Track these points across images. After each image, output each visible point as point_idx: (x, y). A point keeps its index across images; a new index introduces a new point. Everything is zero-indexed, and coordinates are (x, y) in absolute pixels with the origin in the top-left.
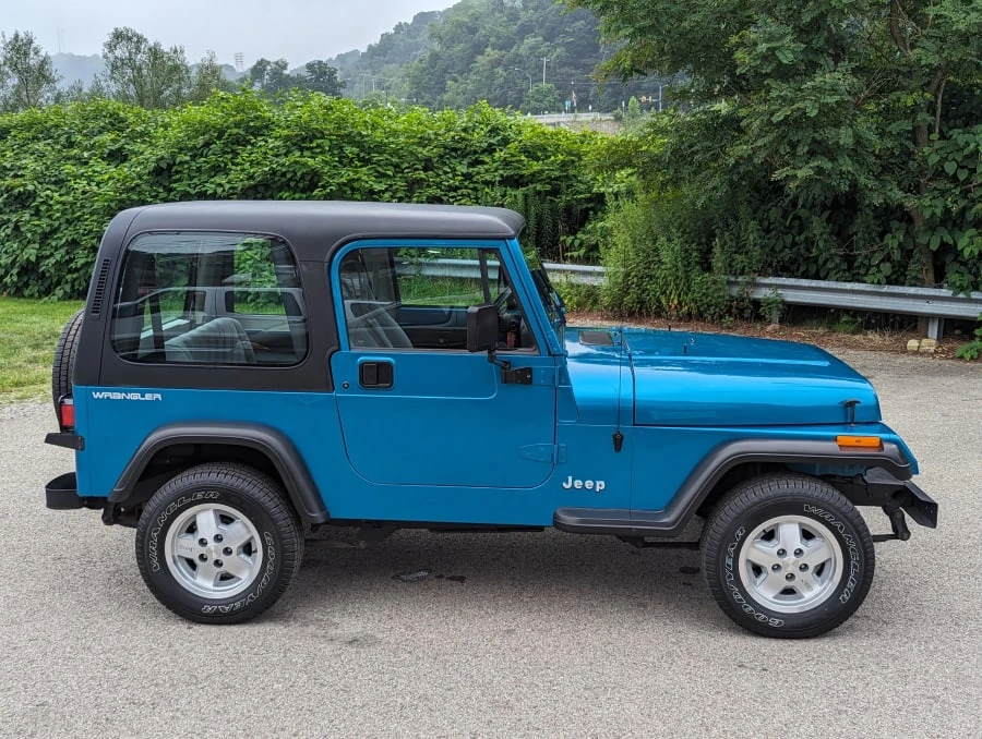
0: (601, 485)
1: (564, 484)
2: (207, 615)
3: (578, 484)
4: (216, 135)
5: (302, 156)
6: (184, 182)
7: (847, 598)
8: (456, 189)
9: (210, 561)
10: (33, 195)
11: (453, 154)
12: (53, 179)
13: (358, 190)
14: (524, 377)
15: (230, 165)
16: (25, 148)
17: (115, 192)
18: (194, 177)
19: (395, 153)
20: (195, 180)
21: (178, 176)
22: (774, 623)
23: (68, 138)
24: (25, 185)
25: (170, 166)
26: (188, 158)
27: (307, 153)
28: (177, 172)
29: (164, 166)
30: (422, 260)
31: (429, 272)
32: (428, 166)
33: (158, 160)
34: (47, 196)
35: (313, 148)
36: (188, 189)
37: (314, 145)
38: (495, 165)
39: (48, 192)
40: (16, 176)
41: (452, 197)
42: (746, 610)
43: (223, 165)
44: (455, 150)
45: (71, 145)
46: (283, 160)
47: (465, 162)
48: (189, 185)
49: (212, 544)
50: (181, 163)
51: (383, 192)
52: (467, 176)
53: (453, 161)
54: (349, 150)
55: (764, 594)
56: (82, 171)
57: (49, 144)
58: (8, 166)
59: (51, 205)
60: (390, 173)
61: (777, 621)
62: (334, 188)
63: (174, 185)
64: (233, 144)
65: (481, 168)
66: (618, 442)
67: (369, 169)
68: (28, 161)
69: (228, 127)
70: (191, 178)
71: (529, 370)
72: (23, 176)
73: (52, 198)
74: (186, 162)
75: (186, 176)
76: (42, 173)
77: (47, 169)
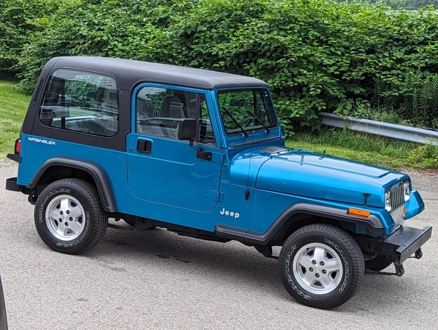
0: (237, 215)
1: (221, 212)
2: (59, 247)
3: (227, 213)
4: (226, 14)
5: (278, 34)
6: (200, 45)
7: (342, 290)
8: (388, 69)
9: (64, 222)
10: (106, 43)
11: (395, 43)
12: (121, 34)
13: (313, 62)
14: (207, 156)
15: (231, 36)
16: (110, 11)
17: (153, 47)
18: (208, 42)
19: (348, 38)
20: (207, 45)
21: (197, 41)
22: (306, 297)
23: (138, 7)
24: (102, 36)
25: (193, 33)
26: (205, 29)
27: (282, 33)
28: (197, 38)
29: (189, 32)
30: (350, 118)
31: (354, 128)
32: (371, 50)
33: (186, 28)
34: (115, 45)
35: (287, 30)
36: (201, 50)
37: (288, 27)
38: (424, 54)
39: (116, 43)
40: (99, 29)
41: (383, 75)
42: (294, 288)
43: (226, 36)
44: (398, 40)
45: (138, 11)
46: (265, 36)
47: (403, 50)
48: (203, 47)
49: (65, 214)
50: (200, 32)
51: (331, 66)
52: (400, 61)
53: (394, 48)
54: (313, 33)
55: (305, 282)
56: (140, 30)
57: (126, 10)
58: (96, 22)
59: (116, 52)
60: (339, 53)
61: (308, 296)
62: (293, 59)
63: (193, 47)
64: (237, 22)
65: (413, 56)
66: (247, 195)
67: (325, 48)
68: (109, 21)
69: (236, 10)
70: (205, 43)
71: (210, 154)
72: (103, 30)
73: (117, 47)
74: (204, 31)
75: (202, 41)
76: (115, 29)
77: (119, 27)
